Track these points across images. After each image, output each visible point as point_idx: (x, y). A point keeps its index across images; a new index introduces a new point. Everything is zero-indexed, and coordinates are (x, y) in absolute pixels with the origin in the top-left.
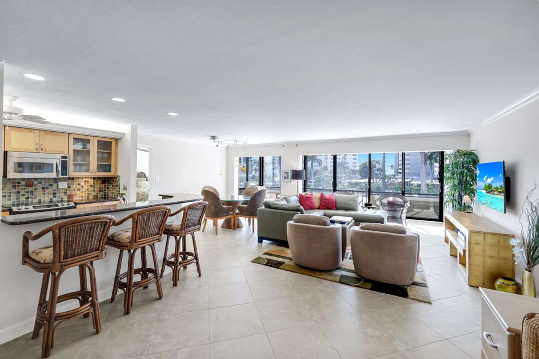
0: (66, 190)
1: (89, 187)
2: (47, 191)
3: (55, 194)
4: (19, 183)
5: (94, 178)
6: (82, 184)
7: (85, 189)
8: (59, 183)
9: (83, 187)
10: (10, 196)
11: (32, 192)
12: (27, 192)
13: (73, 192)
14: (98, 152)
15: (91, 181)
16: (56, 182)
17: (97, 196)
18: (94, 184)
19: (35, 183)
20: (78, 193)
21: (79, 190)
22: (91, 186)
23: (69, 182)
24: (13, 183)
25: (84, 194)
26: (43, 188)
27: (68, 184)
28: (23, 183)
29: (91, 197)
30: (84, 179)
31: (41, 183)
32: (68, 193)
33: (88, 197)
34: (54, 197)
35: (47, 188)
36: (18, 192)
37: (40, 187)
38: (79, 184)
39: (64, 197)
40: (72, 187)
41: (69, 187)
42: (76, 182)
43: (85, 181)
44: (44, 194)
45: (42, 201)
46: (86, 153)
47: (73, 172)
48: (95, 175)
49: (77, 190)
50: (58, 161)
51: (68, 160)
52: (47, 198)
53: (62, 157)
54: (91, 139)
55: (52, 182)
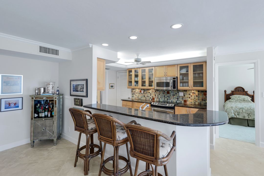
0: (183, 97)
1: (195, 97)
2: (175, 97)
3: (178, 98)
4: (165, 92)
5: (198, 91)
6: (191, 94)
7: (193, 98)
8: (180, 93)
9: (192, 96)
10: (162, 97)
11: (169, 96)
12: (167, 96)
13: (187, 99)
15: (197, 93)
16: (178, 92)
17: (200, 103)
18: (199, 95)
19: (170, 92)
20: (189, 99)
21: (189, 98)
22: (197, 96)
23: (185, 92)
24: (163, 92)
25: (192, 101)
26: (173, 95)
27: (184, 94)
28: (166, 92)
29: (197, 103)
30: (192, 92)
31: (172, 92)
32: (184, 99)
33: (195, 103)
34: (178, 100)
35: (175, 95)
36: (165, 96)
37: (172, 94)
38: (190, 94)
39: (182, 101)
40: (186, 96)
41: (184, 96)
42: (188, 93)
43: (193, 93)
44: (174, 98)
45: (173, 102)
46: (186, 75)
47: (180, 86)
48: (192, 88)
49: (188, 97)
50: (171, 81)
51: (176, 80)
52: (175, 100)
53: (173, 78)
54: (189, 65)
55: (177, 92)
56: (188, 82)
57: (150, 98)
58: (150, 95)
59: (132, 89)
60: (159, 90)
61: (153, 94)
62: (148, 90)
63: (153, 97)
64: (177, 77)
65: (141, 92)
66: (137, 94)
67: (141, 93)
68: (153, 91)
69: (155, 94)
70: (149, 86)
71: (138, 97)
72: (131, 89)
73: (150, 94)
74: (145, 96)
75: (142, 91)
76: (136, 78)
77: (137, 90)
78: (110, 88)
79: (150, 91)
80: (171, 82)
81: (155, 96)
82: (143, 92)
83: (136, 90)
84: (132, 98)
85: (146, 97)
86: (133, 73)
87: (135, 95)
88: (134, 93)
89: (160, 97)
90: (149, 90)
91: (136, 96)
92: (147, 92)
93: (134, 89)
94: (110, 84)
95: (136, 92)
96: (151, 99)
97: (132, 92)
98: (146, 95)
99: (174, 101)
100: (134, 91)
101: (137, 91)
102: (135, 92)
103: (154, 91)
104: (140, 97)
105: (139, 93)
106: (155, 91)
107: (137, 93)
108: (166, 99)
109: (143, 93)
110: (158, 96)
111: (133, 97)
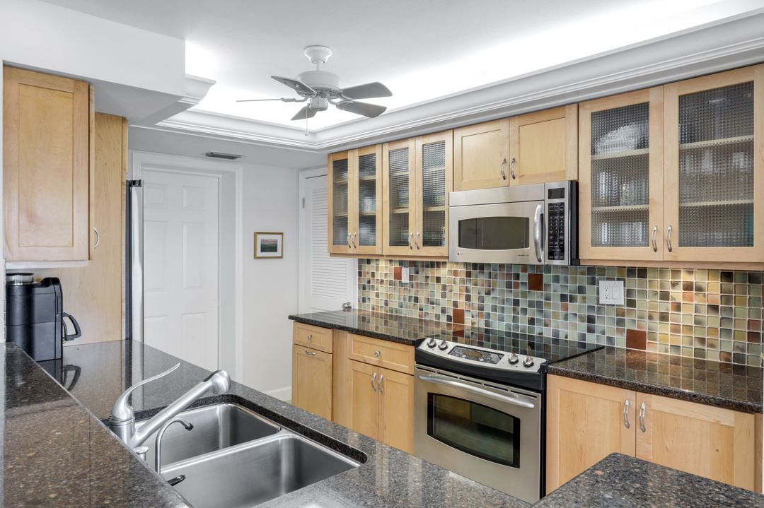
0: (621, 313)
1: (704, 313)
2: (572, 307)
3: (591, 320)
4: (517, 276)
5: (727, 276)
6: (677, 294)
7: (686, 317)
8: (601, 283)
9: (678, 307)
10: (503, 310)
11: (540, 304)
12: (531, 304)
13: (646, 326)
14: (682, 154)
15: (714, 288)
16: (593, 282)
17: (738, 358)
18: (726, 299)
19: (547, 278)
20: (662, 329)
21: (664, 317)
22: (714, 308)
23: (635, 282)
24: (509, 275)
25: (681, 340)
26: (563, 297)
27: (629, 293)
28: (524, 278)
29: (713, 356)
30: (684, 278)
31: (556, 279)
32: (628, 326)
33: (699, 352)
34: (591, 330)
35: (572, 299)
36: (516, 303)
37: (555, 290)
38: (665, 296)
39: (616, 336)
40: (644, 305)
41: (631, 303)
42: (655, 284)
43: (688, 287)
44: (566, 318)
45: (562, 337)
46: (635, 168)
47: (595, 243)
48: (668, 256)
49: (657, 316)
50: (539, 206)
51: (566, 201)
52: (572, 331)
53: (550, 191)
54: (653, 98)
55: (583, 280)
56: (643, 216)
57: (443, 311)
58: (444, 296)
59: (361, 261)
60: (489, 265)
61: (456, 288)
62: (432, 265)
63: (455, 304)
64: (575, 186)
65: (398, 275)
66: (382, 289)
67: (402, 284)
68: (455, 273)
69: (467, 290)
70: (427, 242)
71: (386, 304)
72: (356, 260)
73: (444, 287)
74: (416, 299)
75: (406, 272)
76: (368, 201)
77: (382, 264)
78: (260, 254)
79: (443, 272)
80: (536, 219)
81: (468, 298)
82: (411, 278)
83: (377, 269)
84: (360, 305)
85: (422, 303)
86: (353, 175)
87: (372, 295)
88: (369, 282)
89: (494, 309)
90: (438, 265)
91: (377, 295)
92: (427, 277)
93: (369, 262)
94: (260, 237)
95: (378, 277)
96: (449, 318)
97: (360, 274)
98: (422, 297)
99: (569, 331)
100: (368, 268)
101: (384, 269)
102: (373, 275)
103: (462, 270)
104: (394, 304)
105: (391, 283)
106: (469, 274)
107: (382, 282)
108: (523, 323)
109: (407, 281)
110: (481, 299)
111: (364, 300)
